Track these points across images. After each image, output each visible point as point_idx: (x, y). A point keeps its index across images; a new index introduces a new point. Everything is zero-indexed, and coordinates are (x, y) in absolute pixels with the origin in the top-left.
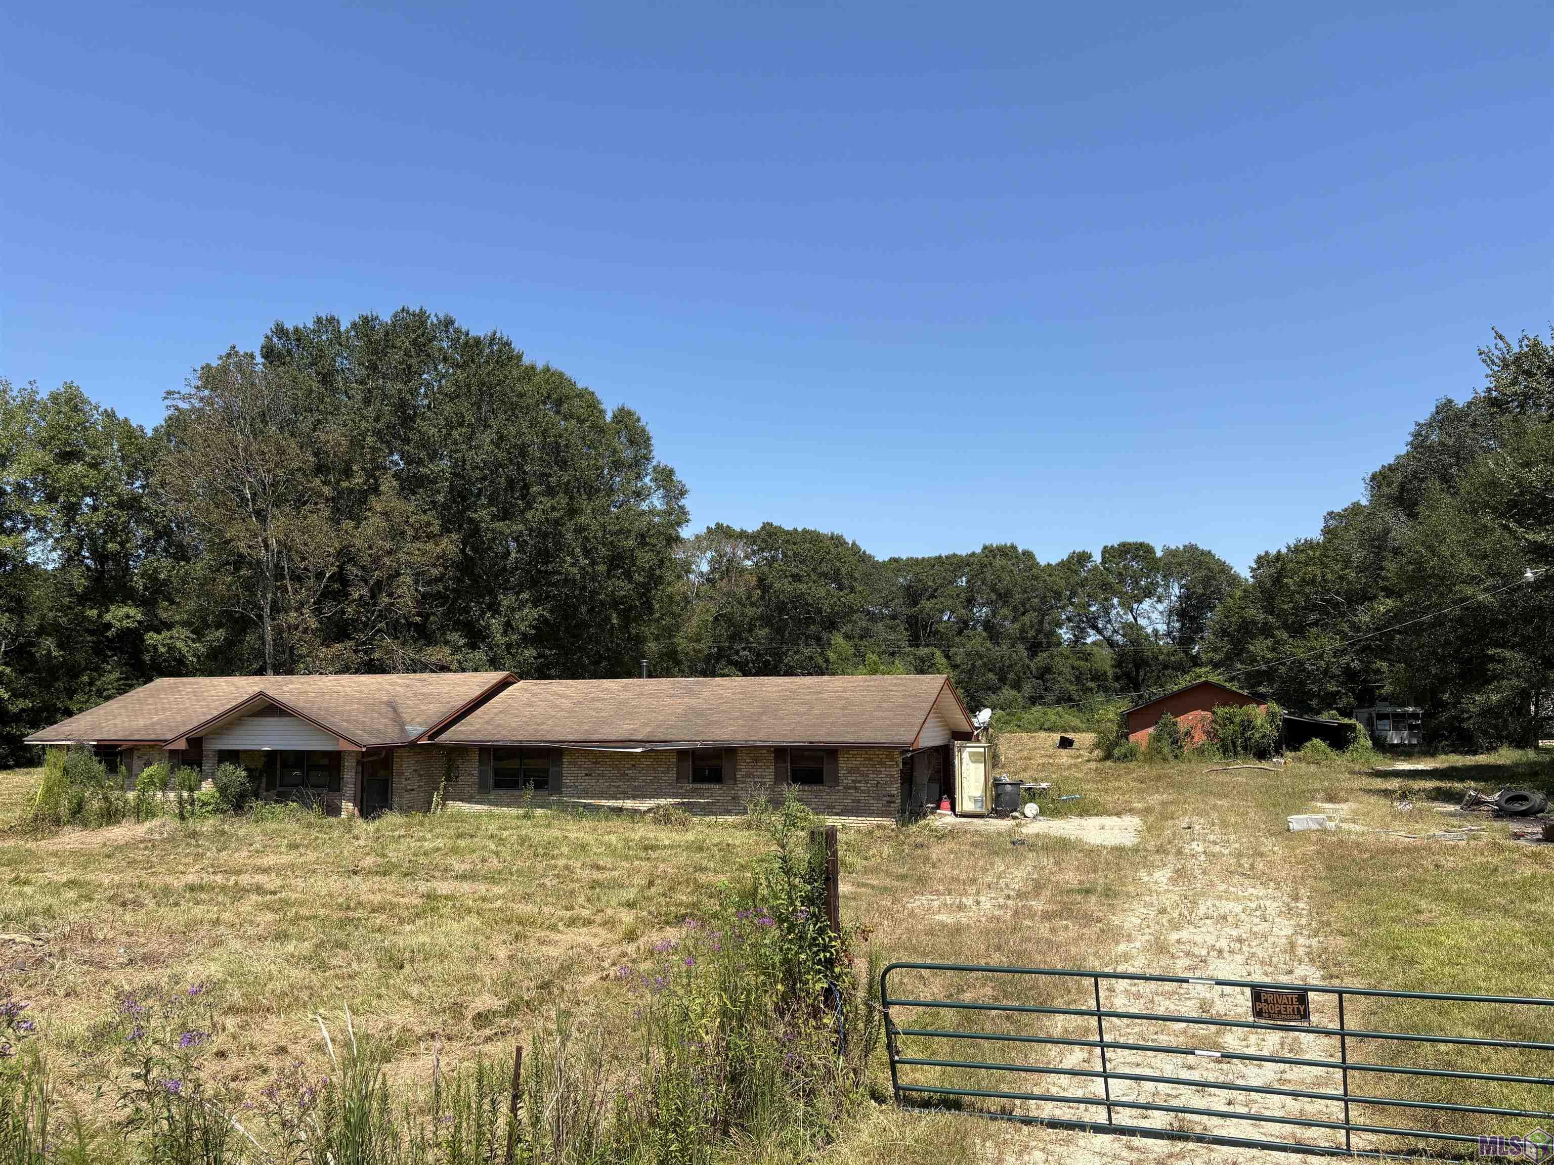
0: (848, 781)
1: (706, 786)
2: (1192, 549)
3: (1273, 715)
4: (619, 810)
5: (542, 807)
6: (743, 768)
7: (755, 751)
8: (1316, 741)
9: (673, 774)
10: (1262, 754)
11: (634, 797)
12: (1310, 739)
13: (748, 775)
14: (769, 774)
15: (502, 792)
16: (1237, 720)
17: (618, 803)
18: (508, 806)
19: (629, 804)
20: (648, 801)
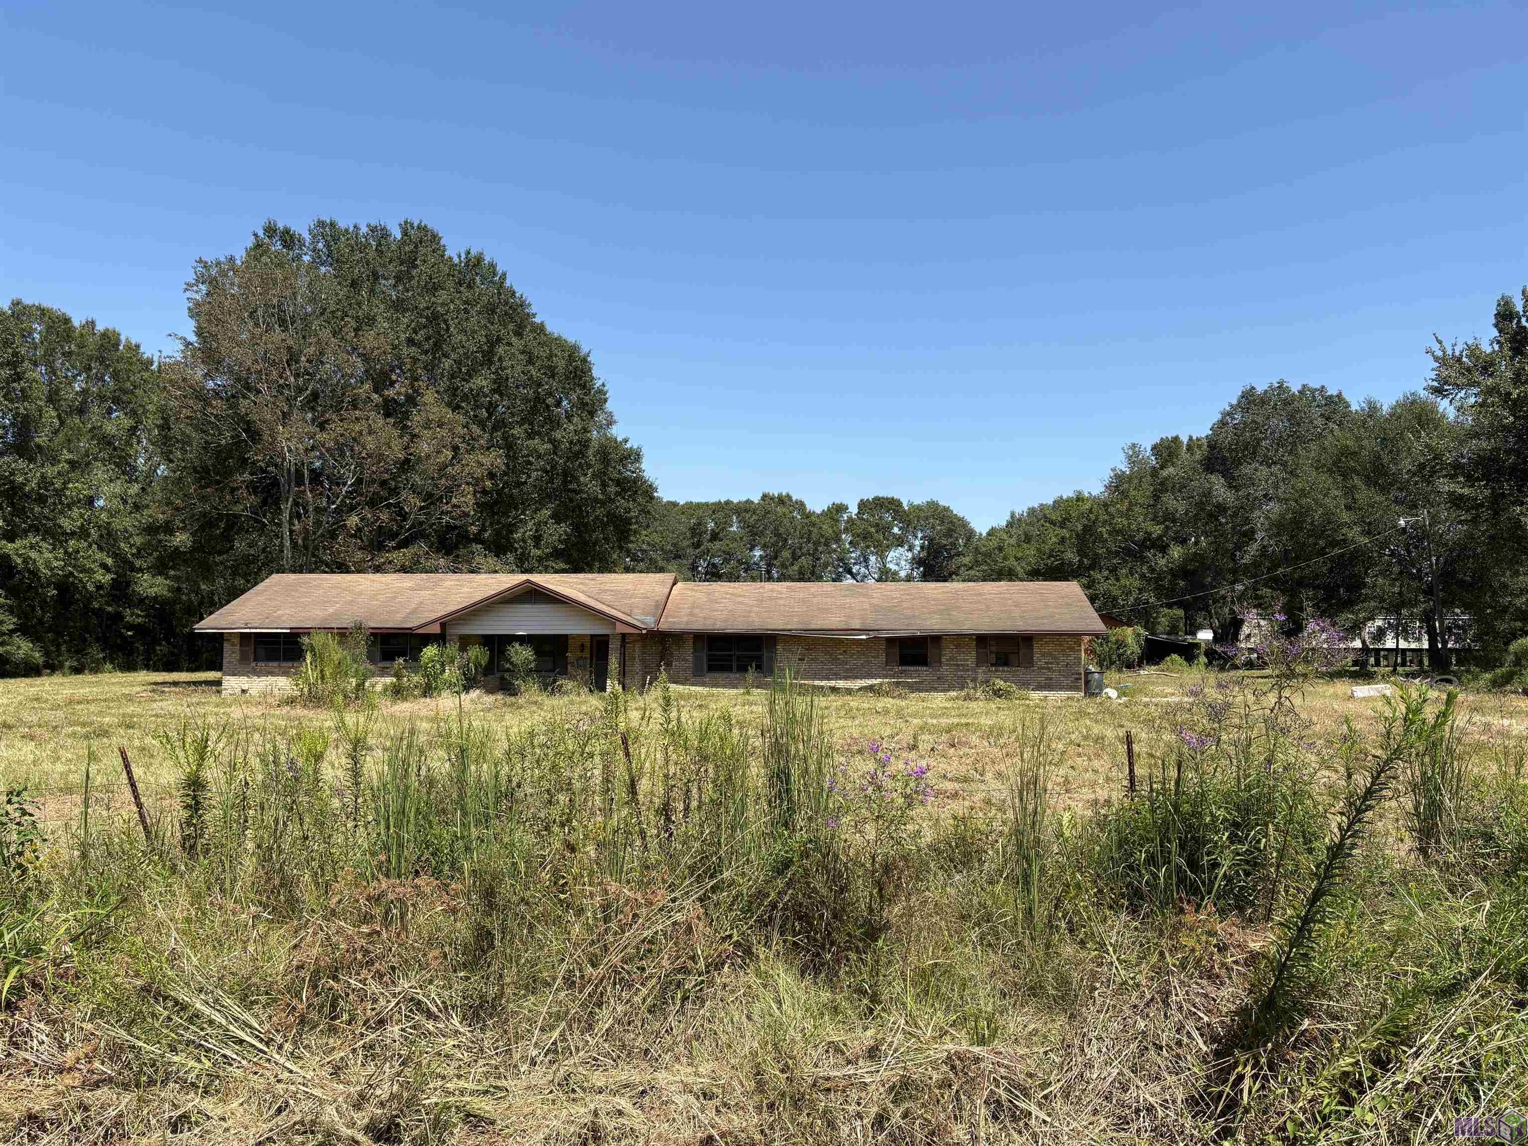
0: (1041, 663)
1: (912, 668)
2: (933, 506)
3: (1139, 635)
4: (834, 690)
5: (757, 687)
6: (947, 653)
7: (960, 639)
8: (1175, 656)
9: (883, 658)
10: (1130, 666)
11: (846, 678)
12: (1169, 655)
13: (951, 659)
14: (970, 658)
15: (717, 675)
16: (1113, 639)
17: (832, 683)
18: (724, 686)
19: (841, 684)
20: (859, 681)
